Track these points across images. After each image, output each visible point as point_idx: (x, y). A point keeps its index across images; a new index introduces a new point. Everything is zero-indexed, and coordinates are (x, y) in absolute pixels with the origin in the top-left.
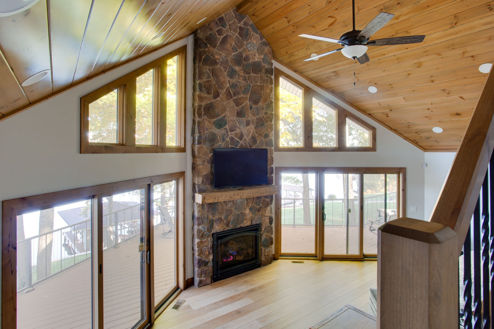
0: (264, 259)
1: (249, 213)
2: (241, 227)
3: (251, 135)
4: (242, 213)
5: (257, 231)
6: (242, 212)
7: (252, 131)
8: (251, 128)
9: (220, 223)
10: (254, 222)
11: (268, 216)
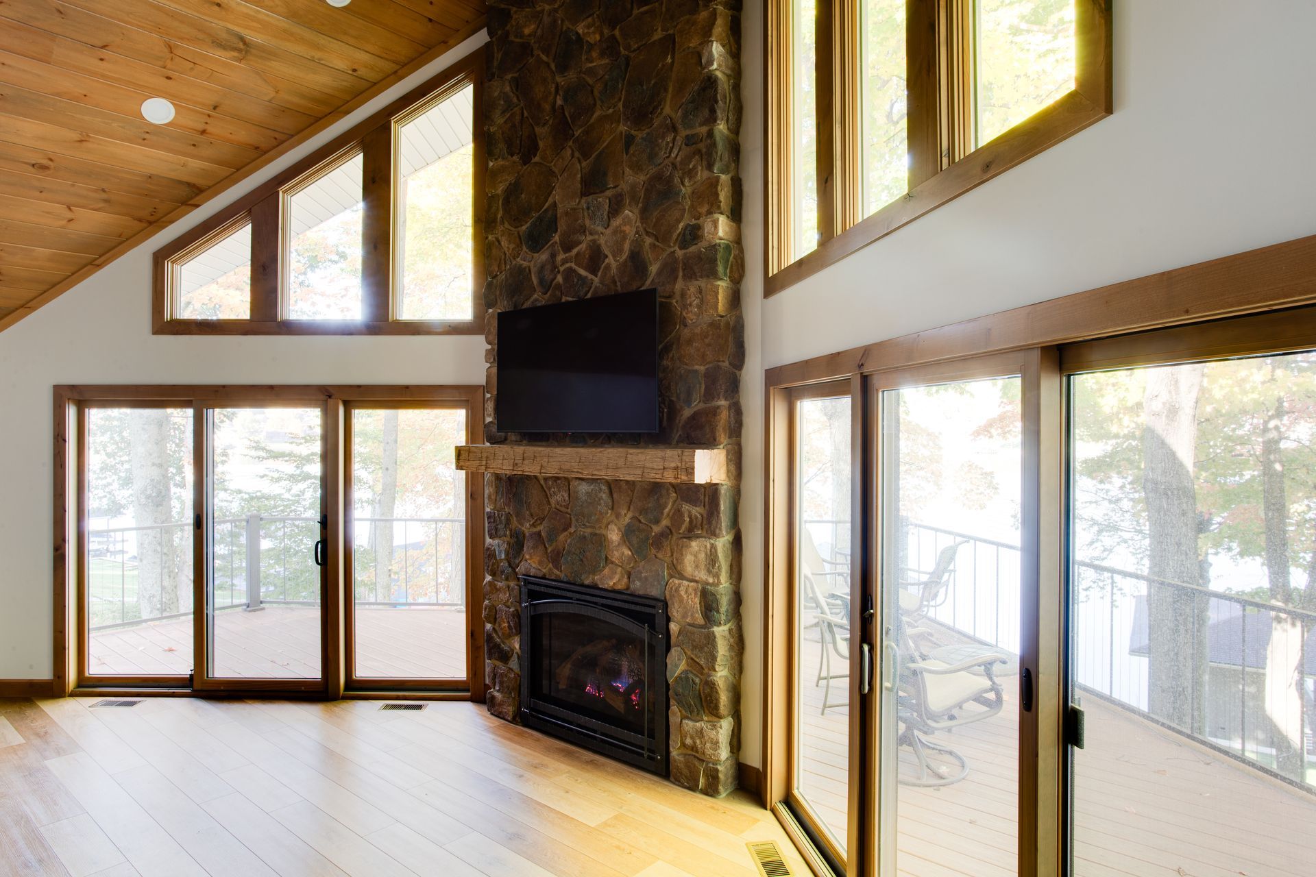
0: (678, 755)
1: (619, 545)
2: (595, 587)
3: (627, 246)
4: (595, 534)
5: (644, 625)
6: (597, 532)
7: (630, 231)
8: (627, 222)
9: (533, 548)
10: (638, 583)
11: (696, 582)
